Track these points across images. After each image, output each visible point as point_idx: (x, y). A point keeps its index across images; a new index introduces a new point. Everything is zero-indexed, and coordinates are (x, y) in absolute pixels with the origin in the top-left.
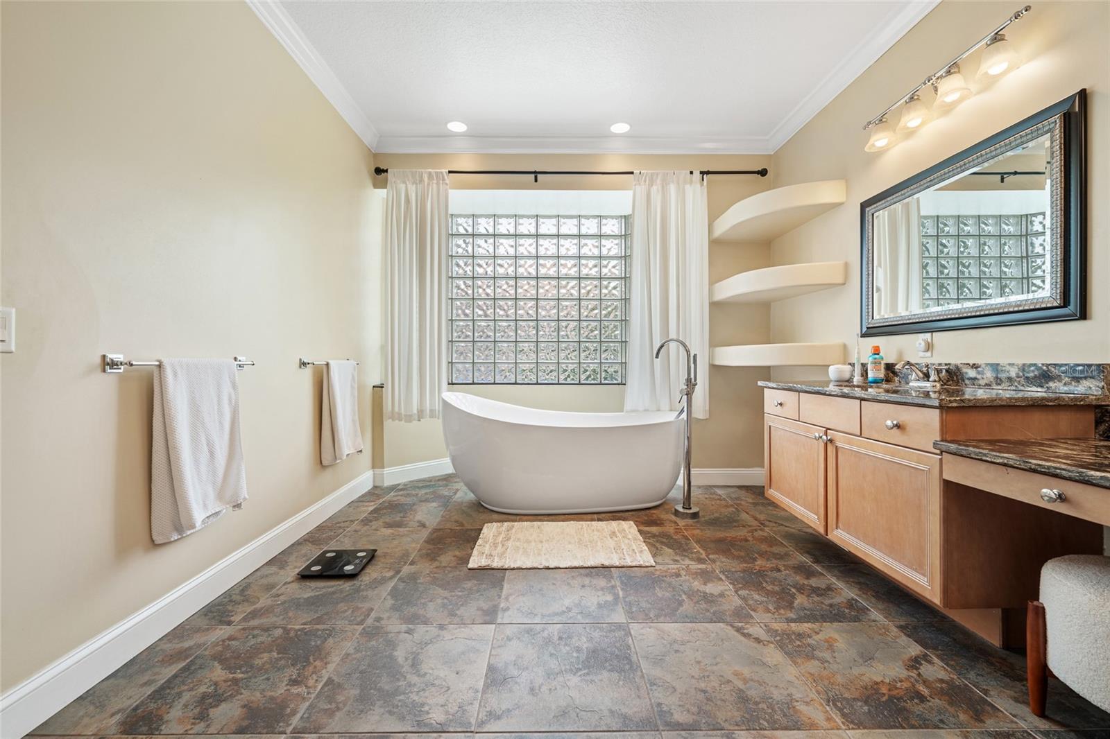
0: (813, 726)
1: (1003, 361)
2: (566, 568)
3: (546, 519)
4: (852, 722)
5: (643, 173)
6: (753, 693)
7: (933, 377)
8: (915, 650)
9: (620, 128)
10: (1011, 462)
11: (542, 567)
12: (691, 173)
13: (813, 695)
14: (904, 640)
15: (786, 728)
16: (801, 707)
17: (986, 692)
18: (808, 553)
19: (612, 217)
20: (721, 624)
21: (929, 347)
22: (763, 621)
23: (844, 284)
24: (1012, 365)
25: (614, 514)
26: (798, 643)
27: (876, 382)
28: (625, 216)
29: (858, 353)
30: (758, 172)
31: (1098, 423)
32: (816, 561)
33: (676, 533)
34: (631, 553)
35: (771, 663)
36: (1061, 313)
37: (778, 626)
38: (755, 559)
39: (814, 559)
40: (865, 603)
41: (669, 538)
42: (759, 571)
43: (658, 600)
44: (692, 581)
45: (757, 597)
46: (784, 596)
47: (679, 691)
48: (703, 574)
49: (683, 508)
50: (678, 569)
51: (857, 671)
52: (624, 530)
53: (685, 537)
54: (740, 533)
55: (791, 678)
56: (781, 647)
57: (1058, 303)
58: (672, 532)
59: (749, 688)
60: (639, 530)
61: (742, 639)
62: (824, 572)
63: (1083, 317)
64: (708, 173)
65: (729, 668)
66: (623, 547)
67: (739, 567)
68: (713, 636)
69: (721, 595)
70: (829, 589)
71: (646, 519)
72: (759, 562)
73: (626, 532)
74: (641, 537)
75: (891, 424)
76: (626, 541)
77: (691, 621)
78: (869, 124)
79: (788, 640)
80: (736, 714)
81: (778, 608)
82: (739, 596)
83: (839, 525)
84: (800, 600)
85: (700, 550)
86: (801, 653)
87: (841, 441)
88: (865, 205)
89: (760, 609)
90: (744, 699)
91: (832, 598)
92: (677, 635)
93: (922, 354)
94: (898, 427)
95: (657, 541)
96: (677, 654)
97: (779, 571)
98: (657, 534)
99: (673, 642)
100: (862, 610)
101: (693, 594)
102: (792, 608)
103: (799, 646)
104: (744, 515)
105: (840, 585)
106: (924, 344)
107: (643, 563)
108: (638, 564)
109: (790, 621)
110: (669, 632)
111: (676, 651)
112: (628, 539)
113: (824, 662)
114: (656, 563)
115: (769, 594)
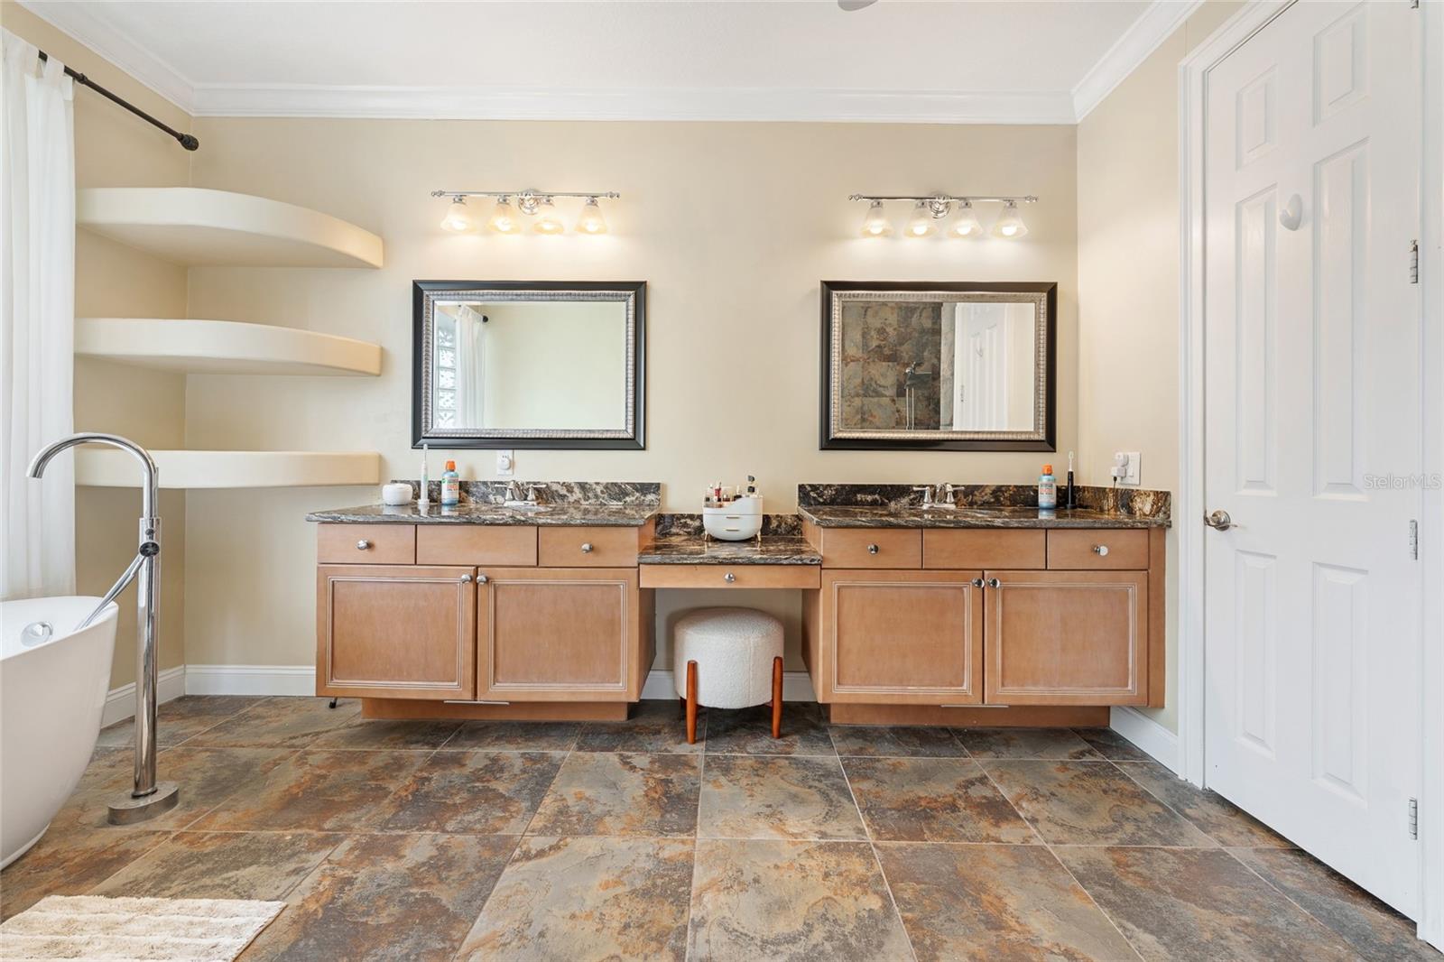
0: (690, 857)
1: (591, 480)
4: (689, 830)
6: (639, 884)
7: (531, 496)
10: (706, 561)
12: (43, 57)
13: (653, 840)
14: (598, 756)
15: (691, 875)
16: (665, 854)
17: (668, 751)
18: (409, 743)
20: (508, 870)
21: (512, 465)
22: (525, 829)
23: (379, 375)
24: (597, 484)
26: (575, 820)
29: (426, 469)
30: (181, 138)
31: (658, 525)
32: (435, 746)
33: (192, 843)
34: (200, 930)
35: (597, 851)
36: (632, 443)
37: (537, 822)
38: (380, 788)
39: (427, 744)
40: (534, 749)
41: (200, 858)
42: (413, 794)
43: (400, 926)
44: (379, 869)
45: (470, 818)
46: (481, 795)
47: (619, 951)
48: (369, 850)
49: (135, 797)
50: (324, 876)
51: (629, 800)
52: (70, 926)
53: (227, 836)
54: (291, 776)
55: (625, 846)
56: (575, 834)
57: (630, 434)
58: (181, 847)
59: (632, 884)
60: (110, 894)
61: (544, 860)
62: (460, 750)
63: (644, 449)
64: (81, 79)
65: (593, 891)
66: (156, 939)
67: (386, 809)
68: (525, 884)
69: (442, 849)
70: (495, 760)
71: (58, 871)
72: (392, 787)
73: (83, 918)
74: (148, 900)
75: (586, 546)
76: (133, 927)
77: (484, 900)
78: (441, 193)
79: (567, 824)
80: (667, 907)
81: (505, 809)
82: (456, 832)
83: (500, 678)
84: (501, 787)
85: (293, 831)
86: (590, 824)
87: (502, 577)
88: (421, 286)
89: (498, 824)
90: (646, 894)
91: (512, 765)
92: (506, 925)
93: (503, 472)
94: (592, 549)
95: (191, 878)
96: (548, 936)
97: (429, 779)
98: (159, 871)
99: (520, 934)
100: (543, 757)
101: (414, 876)
102: (511, 799)
103: (579, 820)
104: (238, 751)
105: (493, 751)
106: (507, 461)
107: (261, 921)
108: (256, 927)
109: (534, 808)
110: (495, 932)
111: (542, 935)
112: (130, 921)
113: (609, 813)
114: (277, 898)
115: (471, 805)
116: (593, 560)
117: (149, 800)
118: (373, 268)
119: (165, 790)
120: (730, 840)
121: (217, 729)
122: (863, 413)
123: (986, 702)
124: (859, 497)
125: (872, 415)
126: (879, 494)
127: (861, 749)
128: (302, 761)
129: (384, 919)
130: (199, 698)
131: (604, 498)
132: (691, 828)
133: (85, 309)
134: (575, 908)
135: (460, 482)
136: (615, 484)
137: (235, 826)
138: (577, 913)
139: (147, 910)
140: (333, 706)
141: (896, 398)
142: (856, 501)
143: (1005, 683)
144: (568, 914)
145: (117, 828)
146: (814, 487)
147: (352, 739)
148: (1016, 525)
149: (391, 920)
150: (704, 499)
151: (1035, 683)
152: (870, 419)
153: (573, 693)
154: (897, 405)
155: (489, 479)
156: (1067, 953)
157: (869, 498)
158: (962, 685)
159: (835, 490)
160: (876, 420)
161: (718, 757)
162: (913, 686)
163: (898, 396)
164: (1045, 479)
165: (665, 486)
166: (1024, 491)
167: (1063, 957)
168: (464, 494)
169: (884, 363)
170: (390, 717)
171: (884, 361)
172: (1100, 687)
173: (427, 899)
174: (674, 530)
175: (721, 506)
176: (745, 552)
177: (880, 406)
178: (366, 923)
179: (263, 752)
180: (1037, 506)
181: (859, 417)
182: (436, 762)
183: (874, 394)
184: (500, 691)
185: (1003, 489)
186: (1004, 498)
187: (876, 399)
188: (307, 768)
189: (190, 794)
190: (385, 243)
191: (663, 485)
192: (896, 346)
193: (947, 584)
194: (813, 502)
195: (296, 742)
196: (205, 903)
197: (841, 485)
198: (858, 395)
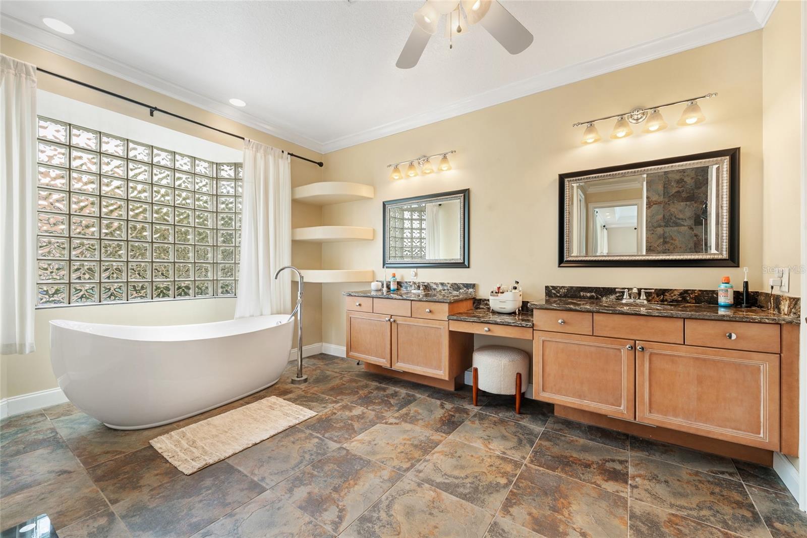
0: (441, 441)
1: (446, 282)
2: (268, 438)
3: (202, 417)
4: (447, 433)
5: (252, 142)
6: (416, 443)
7: (421, 288)
8: (438, 402)
9: (238, 103)
10: (475, 320)
11: (250, 445)
12: (283, 152)
13: (431, 432)
14: (433, 400)
15: (436, 447)
16: (432, 438)
17: (462, 406)
18: (373, 380)
19: (205, 161)
20: (378, 425)
21: (416, 275)
22: (391, 415)
23: (373, 240)
24: (448, 283)
25: (254, 396)
26: (409, 417)
27: (394, 290)
28: (217, 163)
29: (386, 276)
30: (318, 164)
31: (474, 303)
32: (380, 383)
33: (305, 393)
34: (297, 413)
35: (409, 429)
36: (462, 265)
37: (396, 415)
38: (357, 391)
39: (378, 382)
40: (411, 392)
41: (305, 397)
42: (365, 396)
43: (341, 428)
44: (344, 413)
45: (377, 407)
46: (386, 402)
47: (394, 458)
48: (345, 407)
49: (298, 377)
50: (330, 410)
51: (433, 417)
52: (275, 403)
53: (314, 394)
54: (337, 382)
55: (420, 430)
56: (406, 422)
57: (462, 261)
58: (303, 393)
59: (413, 442)
60: (284, 399)
61: (391, 426)
62: (387, 386)
63: (469, 267)
64: (292, 155)
65: (399, 439)
66: (288, 412)
67: (355, 398)
68: (380, 430)
69: (363, 413)
70: (396, 392)
71: (278, 391)
72: (360, 392)
73: (278, 403)
74: (291, 403)
75: (428, 310)
76: (285, 408)
77: (366, 430)
78: (390, 165)
79: (405, 418)
80: (419, 452)
81: (389, 408)
82: (370, 410)
83: (399, 361)
84: (392, 401)
85: (329, 397)
86: (413, 420)
87: (400, 321)
88: (385, 203)
89: (384, 411)
90: (416, 446)
91: (401, 396)
92: (367, 438)
93: (413, 278)
94: (430, 311)
95: (302, 401)
96: (377, 446)
97: (372, 393)
98: (296, 398)
99: (370, 442)
100: (413, 396)
101: (351, 418)
102: (393, 405)
103: (410, 418)
104: (327, 372)
105: (397, 389)
106: (414, 273)
107: (310, 416)
108: (309, 417)
109: (398, 411)
110: (363, 439)
111: (375, 445)
112: (285, 406)
113: (422, 419)
114: (317, 412)
115: (379, 404)
116: (430, 316)
117: (301, 379)
118: (371, 198)
119: (304, 377)
120: (461, 442)
121: (325, 365)
122: (665, 238)
123: (637, 420)
124: (582, 294)
125: (672, 239)
126: (595, 293)
127: (561, 429)
128: (341, 379)
129: (338, 426)
130: (325, 354)
131: (451, 290)
132: (449, 433)
133: (295, 225)
134: (390, 442)
135: (398, 282)
136: (455, 284)
137: (317, 392)
138: (390, 443)
139: (290, 405)
140: (358, 364)
141: (694, 227)
142: (580, 295)
143: (652, 412)
144: (387, 442)
145: (293, 385)
146: (554, 288)
147: (358, 376)
148: (657, 314)
149: (339, 426)
150: (491, 291)
151: (676, 416)
152: (671, 241)
153: (424, 372)
154: (695, 232)
155: (407, 281)
156: (583, 534)
157: (588, 295)
158: (620, 407)
159: (567, 289)
160: (677, 242)
161: (482, 414)
162: (588, 401)
163: (695, 225)
164: (723, 286)
165: (478, 285)
166: (708, 294)
167: (579, 534)
168: (399, 287)
169: (682, 203)
170: (373, 371)
171: (682, 202)
172: (733, 429)
173: (352, 425)
174: (481, 306)
175: (497, 296)
176: (508, 319)
177: (679, 232)
178: (333, 425)
179: (333, 373)
180: (718, 304)
181: (662, 240)
182: (378, 388)
183: (674, 225)
184: (400, 366)
185: (689, 292)
186: (690, 298)
187: (676, 228)
188: (341, 381)
189: (311, 380)
190: (375, 189)
191: (477, 284)
192: (693, 190)
193: (609, 346)
194: (553, 296)
195: (342, 373)
196: (301, 407)
197: (571, 287)
198: (660, 226)
